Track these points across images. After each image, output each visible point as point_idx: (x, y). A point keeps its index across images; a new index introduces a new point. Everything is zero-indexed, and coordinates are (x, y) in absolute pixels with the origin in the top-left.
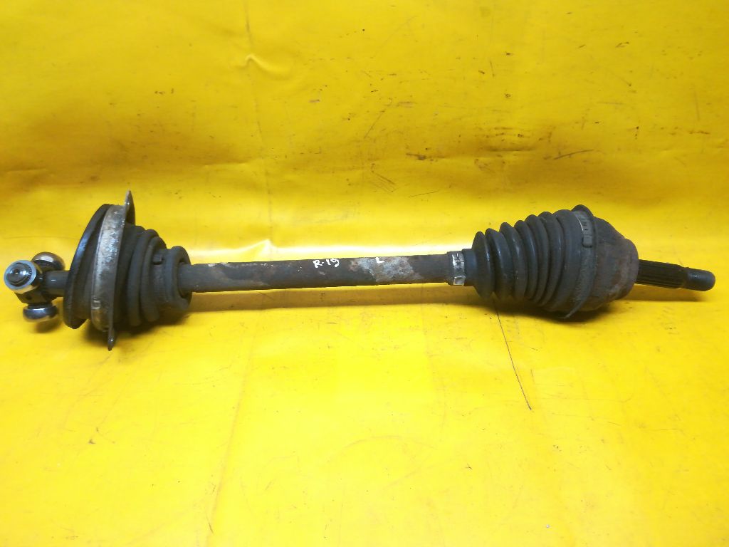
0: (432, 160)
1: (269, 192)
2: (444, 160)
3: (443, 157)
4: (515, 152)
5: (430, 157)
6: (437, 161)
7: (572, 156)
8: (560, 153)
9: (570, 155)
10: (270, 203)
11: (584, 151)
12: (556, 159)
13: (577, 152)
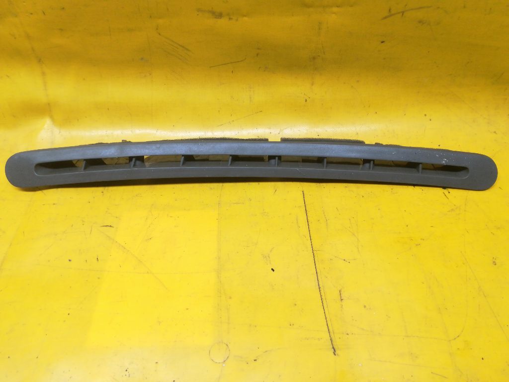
0: (230, 19)
1: (40, 61)
2: (245, 19)
3: (245, 16)
4: (335, 9)
5: (228, 14)
6: (237, 20)
7: (404, 14)
8: (390, 10)
9: (403, 13)
10: (44, 74)
11: (421, 8)
12: (385, 18)
13: (412, 9)
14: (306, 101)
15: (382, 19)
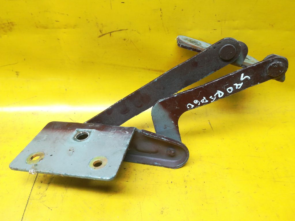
7: (112, 33)
8: (100, 31)
9: (110, 33)
11: (121, 30)
12: (100, 36)
13: (115, 31)
14: (66, 90)
15: (99, 37)
